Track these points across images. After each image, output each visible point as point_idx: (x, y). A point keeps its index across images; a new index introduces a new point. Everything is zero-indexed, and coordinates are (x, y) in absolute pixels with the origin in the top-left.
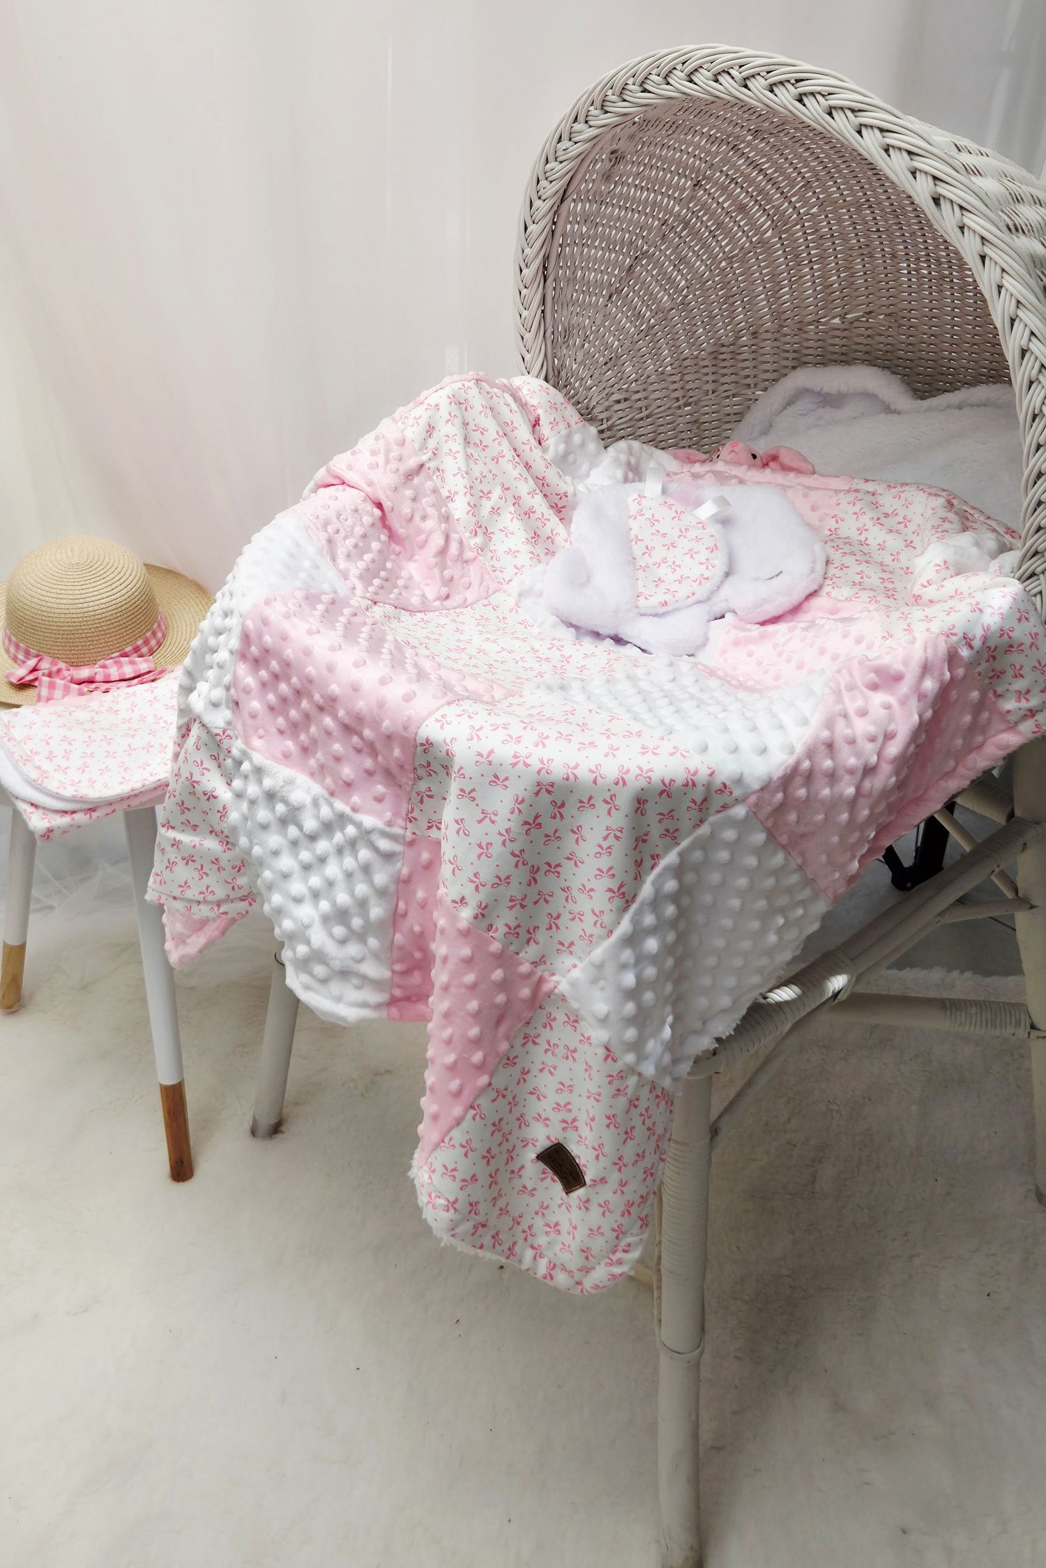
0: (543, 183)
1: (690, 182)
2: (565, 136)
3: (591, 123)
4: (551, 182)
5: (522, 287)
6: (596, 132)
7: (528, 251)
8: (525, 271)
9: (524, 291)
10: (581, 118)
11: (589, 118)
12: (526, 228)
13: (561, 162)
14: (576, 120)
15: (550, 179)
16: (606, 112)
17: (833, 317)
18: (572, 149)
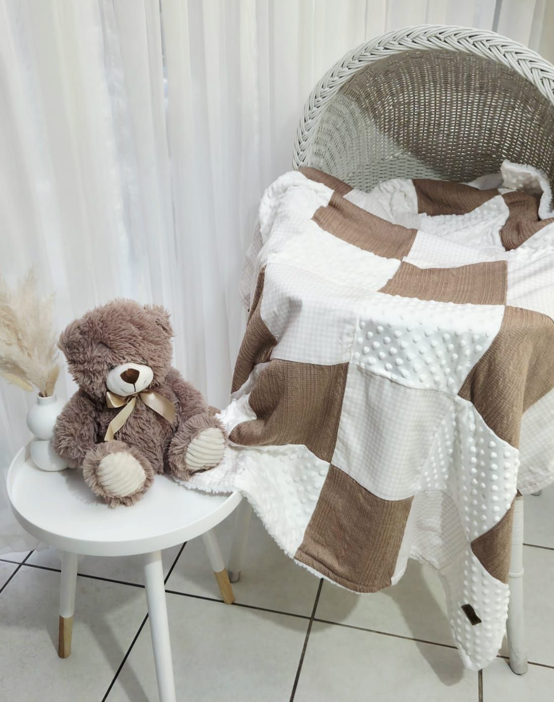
17: (390, 156)
18: (338, 80)
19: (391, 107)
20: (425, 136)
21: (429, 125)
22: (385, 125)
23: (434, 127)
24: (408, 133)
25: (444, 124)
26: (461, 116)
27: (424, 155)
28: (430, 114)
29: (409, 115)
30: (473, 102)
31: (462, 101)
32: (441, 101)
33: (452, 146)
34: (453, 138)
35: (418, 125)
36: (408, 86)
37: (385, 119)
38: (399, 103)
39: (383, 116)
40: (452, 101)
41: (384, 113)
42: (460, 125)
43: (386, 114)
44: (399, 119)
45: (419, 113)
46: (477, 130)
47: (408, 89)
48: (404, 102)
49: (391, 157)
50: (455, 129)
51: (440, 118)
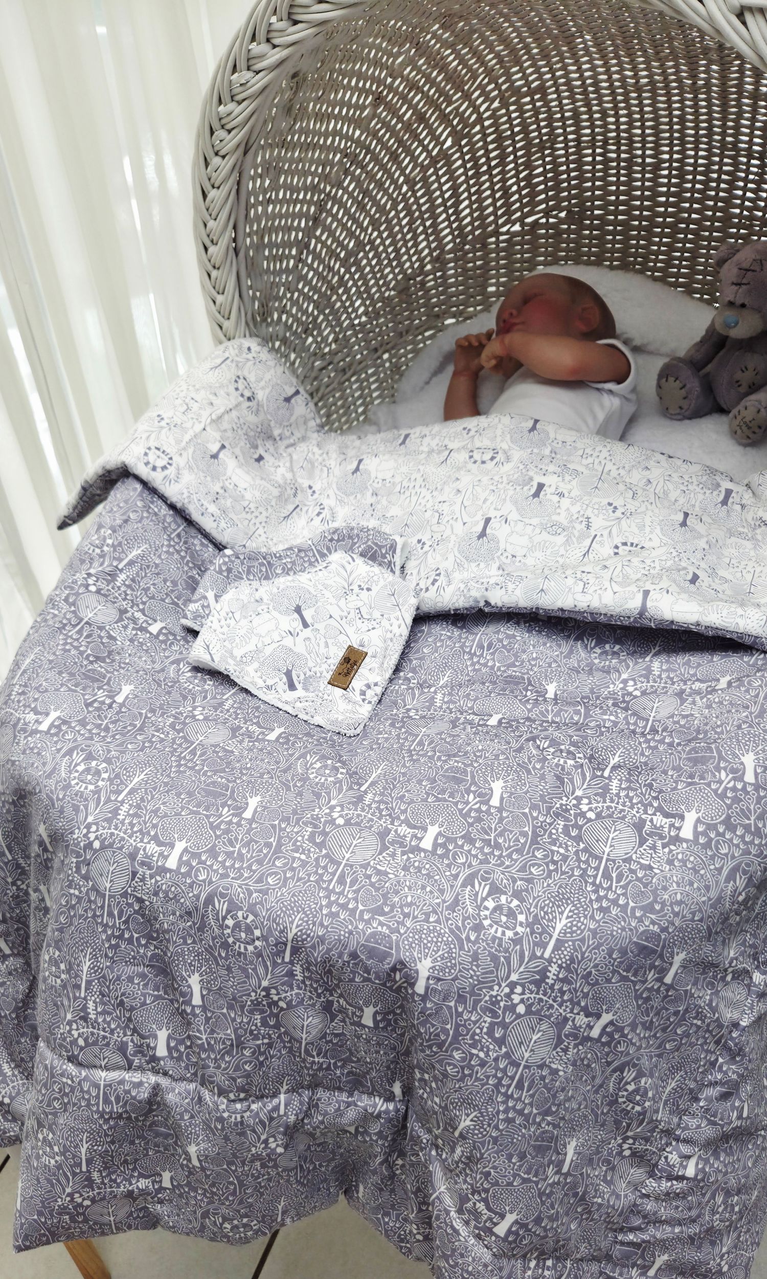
0: (220, 133)
1: (370, 98)
2: (242, 64)
3: (276, 41)
4: (229, 131)
5: (210, 268)
6: (286, 52)
7: (211, 224)
8: (212, 249)
9: (214, 273)
10: (262, 35)
11: (272, 35)
12: (205, 196)
13: (239, 103)
14: (253, 38)
15: (228, 127)
16: (296, 23)
17: (514, 224)
18: (253, 81)
19: (496, 104)
20: (599, 171)
21: (606, 142)
22: (488, 152)
23: (619, 148)
24: (555, 165)
25: (644, 142)
26: (682, 120)
27: (598, 217)
28: (604, 114)
29: (550, 119)
30: (708, 85)
31: (679, 80)
32: (623, 79)
33: (668, 194)
34: (669, 177)
35: (578, 140)
36: (527, 47)
37: (485, 136)
38: (516, 92)
39: (478, 128)
40: (652, 83)
41: (480, 120)
42: (683, 143)
43: (487, 123)
44: (525, 130)
45: (576, 115)
46: (729, 157)
47: (528, 52)
48: (529, 88)
49: (517, 227)
50: (671, 153)
51: (630, 124)
